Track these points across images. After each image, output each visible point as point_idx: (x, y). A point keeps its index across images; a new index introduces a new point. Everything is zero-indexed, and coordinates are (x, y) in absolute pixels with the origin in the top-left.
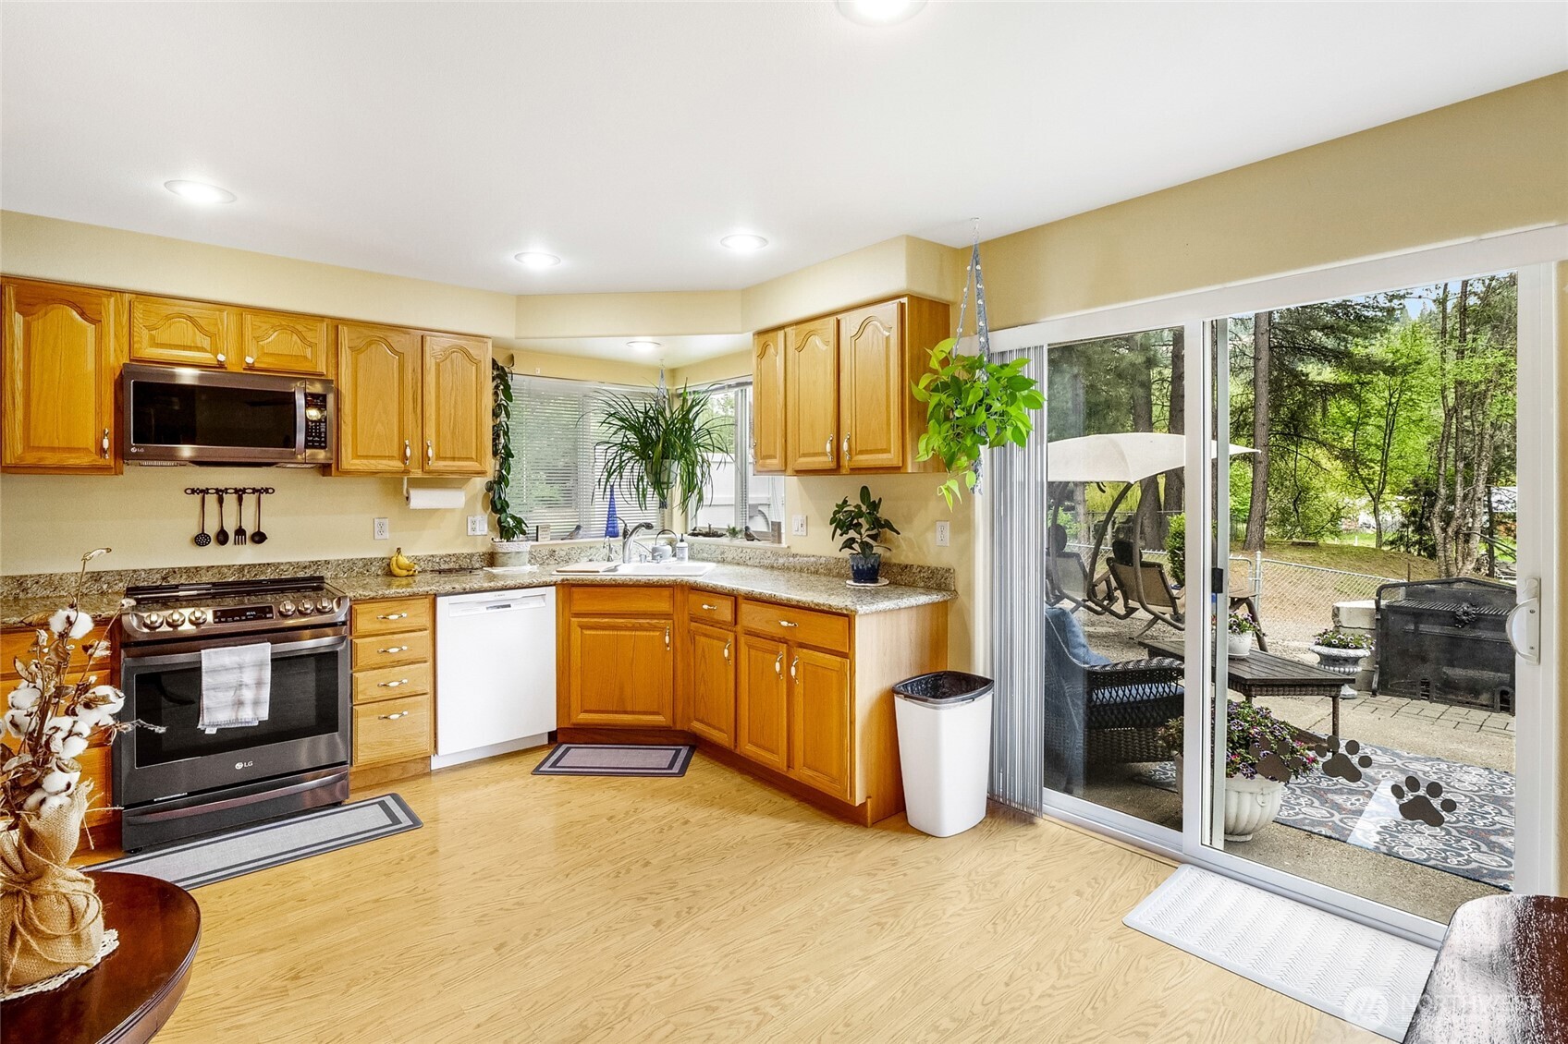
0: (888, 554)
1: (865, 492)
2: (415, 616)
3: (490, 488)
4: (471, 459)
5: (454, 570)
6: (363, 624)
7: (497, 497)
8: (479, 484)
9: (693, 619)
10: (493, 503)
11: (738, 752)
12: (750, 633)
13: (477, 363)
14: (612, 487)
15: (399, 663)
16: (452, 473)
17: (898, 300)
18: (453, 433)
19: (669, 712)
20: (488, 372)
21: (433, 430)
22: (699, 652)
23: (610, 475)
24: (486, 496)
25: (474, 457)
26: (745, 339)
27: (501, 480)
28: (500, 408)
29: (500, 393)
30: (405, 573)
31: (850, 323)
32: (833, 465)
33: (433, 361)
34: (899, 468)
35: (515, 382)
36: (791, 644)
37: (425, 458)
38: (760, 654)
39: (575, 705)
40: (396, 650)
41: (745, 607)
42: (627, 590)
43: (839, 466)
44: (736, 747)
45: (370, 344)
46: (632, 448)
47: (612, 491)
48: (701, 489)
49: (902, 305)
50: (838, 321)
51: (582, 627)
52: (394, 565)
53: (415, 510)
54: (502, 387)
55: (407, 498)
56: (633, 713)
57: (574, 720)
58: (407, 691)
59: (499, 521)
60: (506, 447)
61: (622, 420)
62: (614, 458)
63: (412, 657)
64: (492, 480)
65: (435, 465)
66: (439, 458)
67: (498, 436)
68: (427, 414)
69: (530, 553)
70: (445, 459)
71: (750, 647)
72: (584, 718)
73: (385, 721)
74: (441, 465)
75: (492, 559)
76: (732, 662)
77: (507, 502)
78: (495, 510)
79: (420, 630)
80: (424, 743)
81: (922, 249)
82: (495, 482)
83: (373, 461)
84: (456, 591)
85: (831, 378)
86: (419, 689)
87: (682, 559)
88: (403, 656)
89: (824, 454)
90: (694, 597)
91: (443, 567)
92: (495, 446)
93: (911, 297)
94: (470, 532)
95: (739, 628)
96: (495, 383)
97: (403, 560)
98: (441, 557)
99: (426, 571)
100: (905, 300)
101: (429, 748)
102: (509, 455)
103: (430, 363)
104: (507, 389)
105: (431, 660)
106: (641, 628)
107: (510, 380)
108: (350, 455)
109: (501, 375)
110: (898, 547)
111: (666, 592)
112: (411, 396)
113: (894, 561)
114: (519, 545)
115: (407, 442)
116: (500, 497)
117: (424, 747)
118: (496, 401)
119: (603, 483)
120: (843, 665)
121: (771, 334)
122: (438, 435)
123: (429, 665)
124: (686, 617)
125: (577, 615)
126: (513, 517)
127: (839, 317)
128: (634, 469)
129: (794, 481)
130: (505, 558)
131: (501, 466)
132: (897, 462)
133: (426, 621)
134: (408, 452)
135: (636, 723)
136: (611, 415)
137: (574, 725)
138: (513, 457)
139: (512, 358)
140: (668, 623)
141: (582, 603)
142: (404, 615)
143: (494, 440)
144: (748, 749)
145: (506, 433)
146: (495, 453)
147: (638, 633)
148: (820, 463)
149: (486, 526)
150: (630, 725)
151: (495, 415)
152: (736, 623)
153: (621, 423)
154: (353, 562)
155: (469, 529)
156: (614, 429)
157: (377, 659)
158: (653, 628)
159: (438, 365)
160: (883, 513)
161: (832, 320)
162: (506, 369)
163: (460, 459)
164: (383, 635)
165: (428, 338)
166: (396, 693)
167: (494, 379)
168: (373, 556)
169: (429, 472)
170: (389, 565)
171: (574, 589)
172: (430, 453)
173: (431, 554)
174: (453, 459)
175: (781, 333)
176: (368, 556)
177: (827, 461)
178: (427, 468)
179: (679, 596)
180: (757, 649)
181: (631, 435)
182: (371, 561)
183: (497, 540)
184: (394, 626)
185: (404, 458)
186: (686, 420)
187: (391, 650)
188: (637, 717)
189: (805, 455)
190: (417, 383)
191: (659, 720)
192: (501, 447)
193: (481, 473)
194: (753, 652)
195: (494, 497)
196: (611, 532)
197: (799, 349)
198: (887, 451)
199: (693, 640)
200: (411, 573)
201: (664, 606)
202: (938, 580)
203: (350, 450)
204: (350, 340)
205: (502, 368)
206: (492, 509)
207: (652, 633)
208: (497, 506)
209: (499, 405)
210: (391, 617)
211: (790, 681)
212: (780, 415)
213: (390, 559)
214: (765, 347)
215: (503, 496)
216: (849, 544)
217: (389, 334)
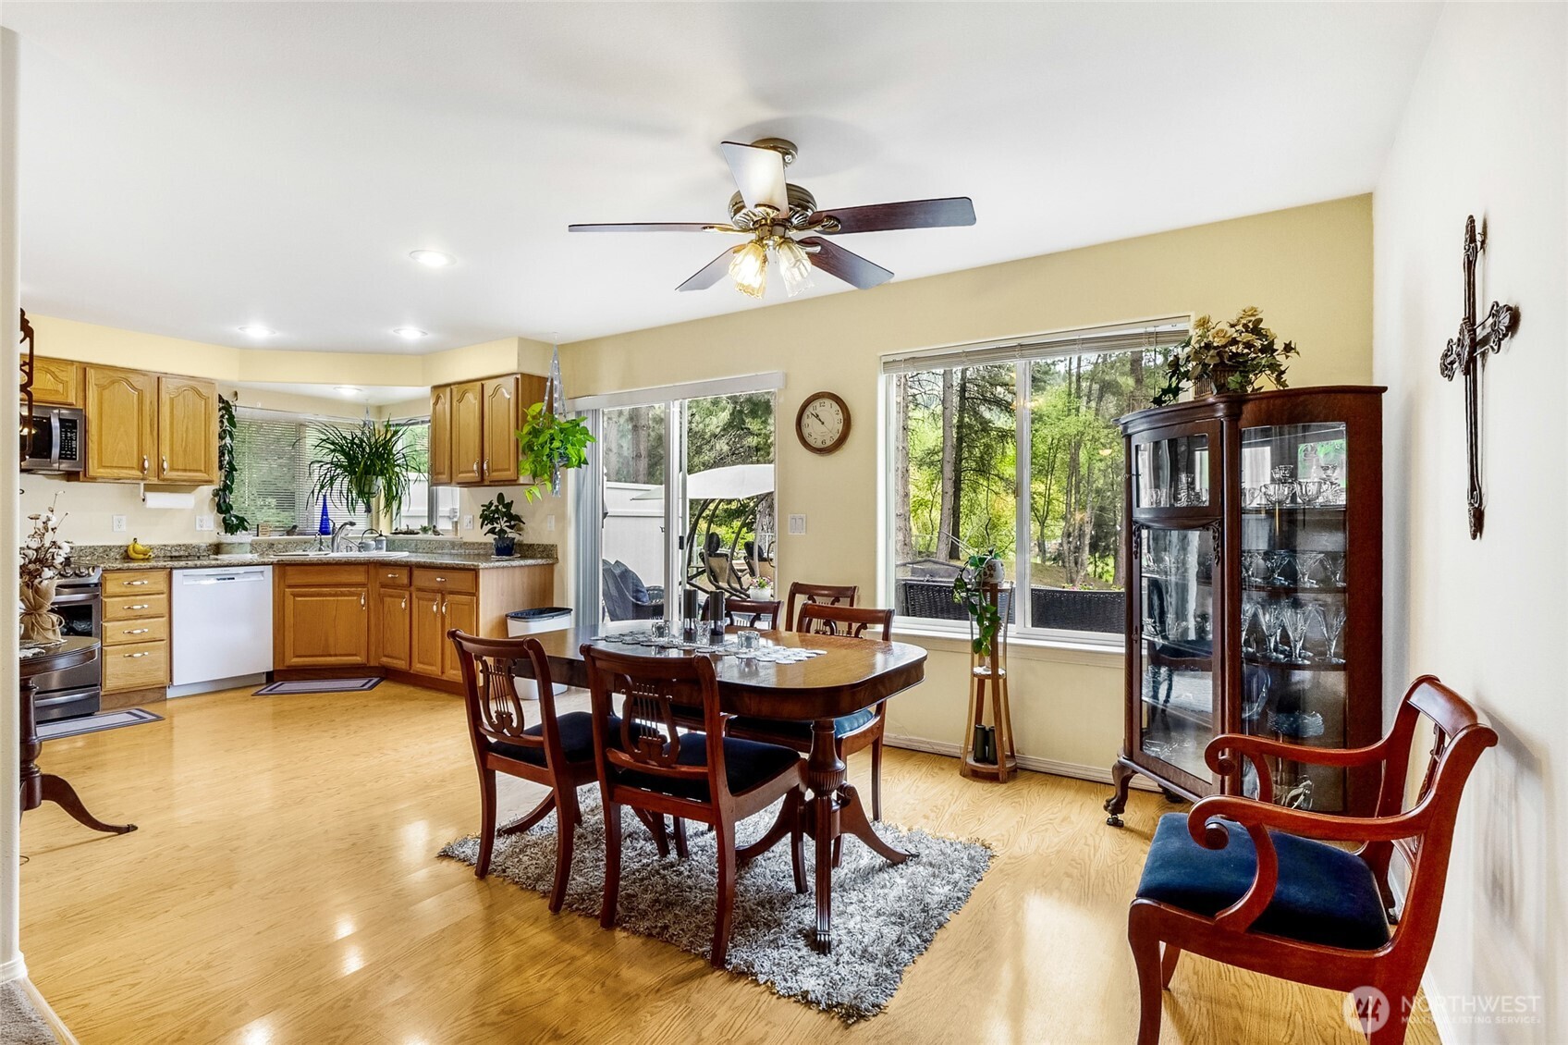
0: (521, 538)
1: (501, 497)
2: (155, 583)
3: (216, 493)
4: (201, 471)
5: (184, 556)
6: (111, 587)
7: (222, 501)
8: (207, 491)
9: (383, 586)
10: (219, 505)
11: (412, 672)
12: (420, 590)
13: (206, 399)
14: (325, 496)
15: (141, 617)
16: (184, 481)
17: (515, 376)
18: (185, 451)
19: (364, 653)
20: (217, 405)
21: (168, 448)
22: (386, 609)
23: (322, 487)
24: (213, 500)
25: (203, 469)
26: (426, 391)
27: (227, 488)
28: (225, 433)
29: (225, 421)
30: (141, 556)
31: (490, 386)
32: (478, 479)
33: (168, 396)
34: (515, 481)
35: (236, 413)
36: (443, 593)
37: (160, 469)
38: (425, 603)
39: (289, 651)
40: (139, 607)
41: (416, 573)
42: (330, 567)
43: (482, 479)
44: (410, 668)
45: (113, 382)
46: (341, 466)
47: (325, 500)
48: (400, 498)
49: (517, 379)
50: (483, 385)
51: (295, 595)
52: (132, 551)
53: (150, 509)
54: (227, 416)
55: (144, 500)
56: (336, 655)
57: (287, 663)
58: (147, 637)
59: (224, 519)
60: (230, 463)
61: (333, 443)
62: (326, 474)
63: (152, 612)
64: (218, 487)
65: (168, 474)
66: (172, 469)
67: (224, 454)
68: (162, 436)
69: (251, 545)
70: (178, 470)
71: (419, 599)
72: (296, 661)
73: (130, 658)
74: (174, 475)
75: (217, 549)
76: (408, 611)
77: (231, 506)
78: (220, 510)
79: (158, 594)
80: (161, 676)
81: (527, 344)
82: (220, 490)
83: (115, 471)
84: (189, 566)
85: (477, 422)
86: (158, 636)
87: (381, 549)
88: (144, 612)
89: (473, 471)
90: (382, 571)
91: (174, 554)
92: (221, 461)
93: (523, 375)
94: (198, 528)
95: (413, 588)
96: (221, 413)
97: (139, 547)
98: (173, 547)
99: (159, 557)
100: (519, 376)
101: (167, 682)
102: (233, 468)
103: (165, 397)
104: (231, 419)
105: (167, 615)
106: (343, 594)
107: (233, 411)
108: (96, 465)
109: (226, 407)
110: (527, 533)
111: (362, 569)
112: (148, 422)
113: (525, 542)
114: (242, 537)
115: (145, 457)
116: (225, 501)
117: (162, 679)
118: (221, 427)
119: (316, 494)
120: (472, 601)
121: (442, 389)
122: (172, 450)
123: (165, 619)
124: (378, 585)
125: (290, 587)
126: (236, 517)
127: (483, 382)
128: (342, 483)
129: (458, 490)
130: (229, 548)
131: (226, 477)
132: (513, 477)
133: (164, 587)
134: (146, 465)
135: (338, 662)
136: (324, 440)
137: (288, 667)
138: (236, 470)
139: (236, 394)
140: (363, 591)
141: (293, 576)
142: (146, 582)
143: (220, 457)
144: (418, 667)
145: (230, 452)
146: (221, 468)
147: (339, 598)
148: (471, 477)
149: (212, 523)
150: (332, 665)
151: (221, 438)
152: (411, 585)
153: (332, 447)
154: (95, 548)
155: (197, 526)
156: (325, 451)
157: (123, 614)
158: (351, 594)
159: (172, 400)
160: (513, 511)
161: (479, 383)
162: (231, 403)
163: (190, 471)
164: (128, 596)
165: (164, 379)
166: (138, 638)
167: (220, 410)
168: (112, 544)
169: (164, 480)
170: (126, 551)
171: (287, 568)
172: (165, 465)
173: (163, 543)
174: (185, 470)
175: (448, 390)
176: (107, 544)
177: (475, 476)
178: (162, 476)
179: (372, 571)
180: (423, 599)
181: (342, 458)
182: (110, 548)
183: (223, 533)
184: (136, 590)
185: (143, 469)
186: (387, 445)
187: (135, 607)
188: (339, 658)
189: (462, 472)
190: (153, 412)
191: (357, 659)
192: (225, 462)
193: (209, 482)
194: (421, 602)
195: (219, 501)
196: (324, 530)
197: (460, 401)
198: (509, 470)
199: (382, 601)
200: (147, 557)
201: (360, 578)
202: (548, 552)
203: (96, 462)
204: (95, 380)
205: (227, 402)
206: (218, 511)
207: (350, 598)
208: (223, 508)
209: (224, 431)
210: (134, 583)
211: (443, 617)
212: (448, 445)
213: (128, 547)
214: (438, 398)
215: (227, 500)
216: (492, 531)
217: (130, 375)
